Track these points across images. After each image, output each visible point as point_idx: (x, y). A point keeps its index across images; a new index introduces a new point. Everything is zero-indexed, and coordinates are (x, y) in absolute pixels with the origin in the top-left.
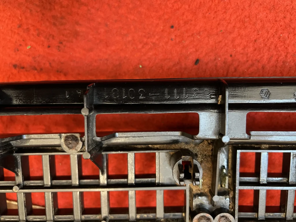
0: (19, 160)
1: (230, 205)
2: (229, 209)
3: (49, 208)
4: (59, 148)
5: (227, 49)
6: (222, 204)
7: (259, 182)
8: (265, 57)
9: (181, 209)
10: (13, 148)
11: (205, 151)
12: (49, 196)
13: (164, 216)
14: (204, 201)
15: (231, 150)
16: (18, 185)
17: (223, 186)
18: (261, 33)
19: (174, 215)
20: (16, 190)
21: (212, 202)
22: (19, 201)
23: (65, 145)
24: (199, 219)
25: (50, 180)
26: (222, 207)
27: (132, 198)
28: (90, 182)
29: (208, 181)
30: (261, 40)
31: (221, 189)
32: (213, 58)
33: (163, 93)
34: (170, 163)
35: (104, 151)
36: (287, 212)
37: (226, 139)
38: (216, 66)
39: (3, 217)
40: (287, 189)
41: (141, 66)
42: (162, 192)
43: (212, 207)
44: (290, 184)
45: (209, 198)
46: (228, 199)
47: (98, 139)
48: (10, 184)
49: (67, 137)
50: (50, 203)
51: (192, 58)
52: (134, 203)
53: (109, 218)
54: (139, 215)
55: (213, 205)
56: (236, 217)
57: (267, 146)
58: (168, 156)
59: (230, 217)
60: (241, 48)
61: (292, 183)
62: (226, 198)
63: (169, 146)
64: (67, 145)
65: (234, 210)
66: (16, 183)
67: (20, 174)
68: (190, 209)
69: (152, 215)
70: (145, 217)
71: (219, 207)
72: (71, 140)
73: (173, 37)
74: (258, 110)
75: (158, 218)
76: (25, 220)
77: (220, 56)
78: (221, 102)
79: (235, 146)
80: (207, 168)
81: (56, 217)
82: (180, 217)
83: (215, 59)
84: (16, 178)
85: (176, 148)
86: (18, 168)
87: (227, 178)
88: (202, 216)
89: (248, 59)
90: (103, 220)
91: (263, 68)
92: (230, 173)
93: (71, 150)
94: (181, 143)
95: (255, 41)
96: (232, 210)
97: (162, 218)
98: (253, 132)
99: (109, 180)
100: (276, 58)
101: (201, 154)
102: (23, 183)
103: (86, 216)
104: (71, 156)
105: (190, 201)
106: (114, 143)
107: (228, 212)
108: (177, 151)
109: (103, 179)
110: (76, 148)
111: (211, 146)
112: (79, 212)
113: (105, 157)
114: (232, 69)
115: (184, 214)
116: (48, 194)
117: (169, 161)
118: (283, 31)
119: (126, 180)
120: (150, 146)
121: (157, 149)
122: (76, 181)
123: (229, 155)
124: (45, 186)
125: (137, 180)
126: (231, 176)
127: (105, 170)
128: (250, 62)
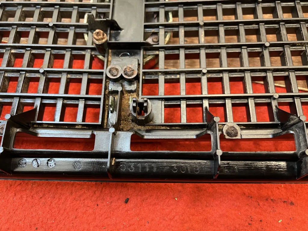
0: (275, 118)
1: (109, 84)
2: (109, 81)
3: (249, 81)
4: (242, 127)
5: (101, 211)
6: (114, 85)
7: (85, 100)
8: (69, 202)
9: (145, 82)
10: (281, 128)
11: (125, 124)
12: (250, 90)
13: (158, 77)
14: (128, 87)
15: (105, 125)
16: (274, 99)
17: (113, 98)
18: (70, 225)
19: (151, 77)
20: (276, 95)
21: (122, 86)
22: (274, 87)
23: (237, 130)
24: (133, 74)
25: (249, 103)
26: (115, 83)
27: (183, 90)
28: (217, 101)
29: (125, 102)
30: (71, 219)
31: (115, 96)
32: (113, 204)
33: (158, 168)
34: (153, 115)
35: (205, 125)
36: (66, 78)
37: (112, 130)
38: (111, 197)
39: (286, 74)
40: (64, 95)
41: (176, 199)
42: (160, 94)
43: (122, 83)
44: (62, 99)
45: (124, 89)
46: (110, 88)
47: (209, 132)
48: (282, 100)
49: (236, 136)
50: (248, 85)
51: (131, 204)
52: (181, 86)
53: (200, 75)
54: (177, 77)
55: (122, 84)
56: (104, 75)
57: (77, 127)
58: (154, 120)
59: (110, 76)
60: (89, 212)
61: (60, 99)
62: (112, 89)
63: (154, 128)
64: (235, 129)
65: (106, 80)
66: (277, 101)
67: (274, 108)
68: (139, 82)
69: (168, 77)
70: (173, 76)
71: (117, 82)
72: (232, 133)
73: (147, 224)
74: (85, 152)
75: (164, 75)
76: (268, 73)
77: (107, 205)
78: (113, 160)
79: (101, 127)
80: (125, 111)
81: (243, 75)
82: (147, 76)
83: (111, 202)
84: (277, 104)
85: (148, 127)
86: (276, 112)
87: (110, 104)
88: (130, 76)
89: (83, 201)
90: (206, 73)
91: (72, 193)
92: (107, 107)
93: (232, 125)
94: (144, 130)
95: (76, 218)
96: (107, 80)
97: (160, 75)
98: (88, 138)
99: (201, 103)
100: (60, 201)
101: (129, 121)
102: (271, 100)
103: (219, 76)
104: (232, 121)
105: (139, 88)
106: (198, 130)
107: (110, 79)
108: (147, 124)
109: (206, 103)
110: (228, 127)
111: (121, 128)
112: (224, 79)
113: (205, 120)
114: (98, 194)
115: (144, 78)
116: (250, 92)
117: (154, 116)
118: (51, 225)
119: (188, 103)
120: (169, 128)
121: (163, 126)
122: (228, 102)
123: (106, 121)
124: (253, 98)
125: (179, 103)
126: (106, 105)
127: (204, 110)
128: (82, 199)
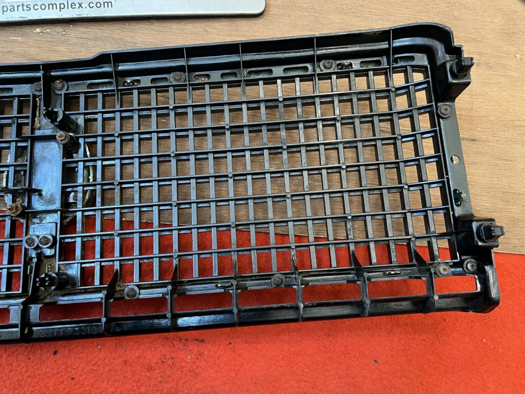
5: (32, 364)
7: (7, 270)
8: (4, 359)
23: (135, 291)
25: (154, 263)
27: (98, 252)
30: (6, 372)
38: (41, 350)
51: (59, 355)
60: (22, 365)
68: (56, 246)
73: (73, 371)
77: (38, 358)
83: (41, 355)
91: (6, 351)
94: (60, 295)
95: (11, 371)
103: (131, 237)
105: (56, 252)
114: (29, 349)
115: (63, 241)
119: (102, 265)
125: (94, 265)
128: (15, 355)
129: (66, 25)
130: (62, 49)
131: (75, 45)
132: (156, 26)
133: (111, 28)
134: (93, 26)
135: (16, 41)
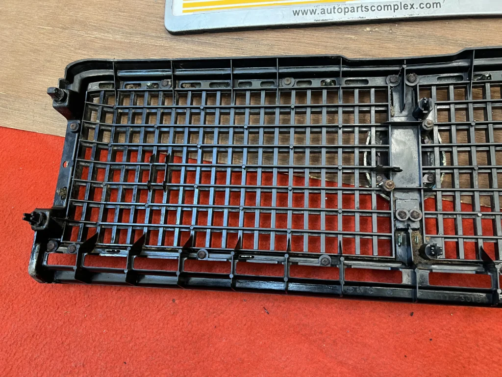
51: (415, 316)
83: (400, 315)
103: (492, 218)
129: (392, 24)
130: (390, 45)
131: (402, 42)
132: (474, 25)
133: (432, 26)
134: (416, 25)
135: (351, 39)
